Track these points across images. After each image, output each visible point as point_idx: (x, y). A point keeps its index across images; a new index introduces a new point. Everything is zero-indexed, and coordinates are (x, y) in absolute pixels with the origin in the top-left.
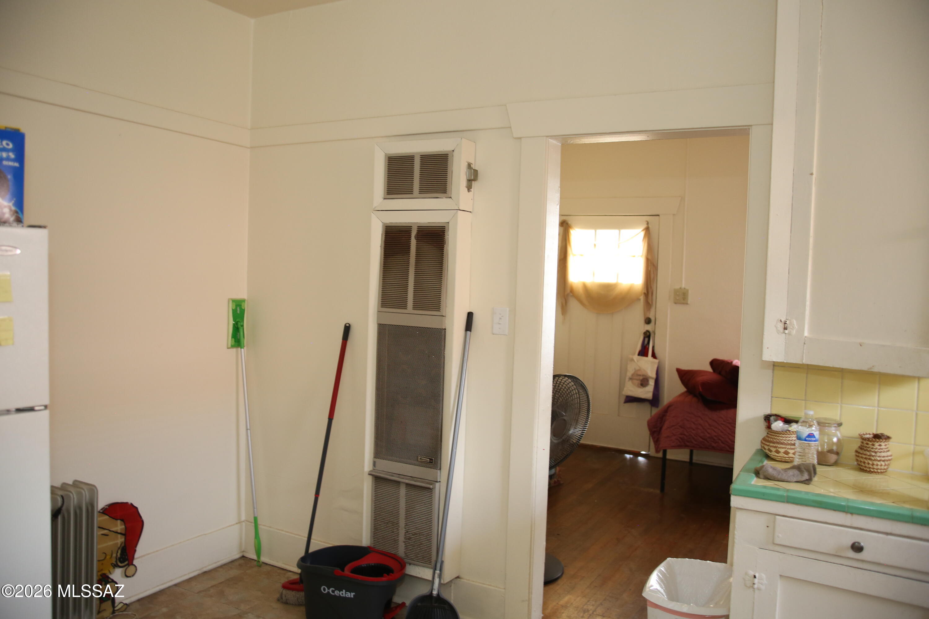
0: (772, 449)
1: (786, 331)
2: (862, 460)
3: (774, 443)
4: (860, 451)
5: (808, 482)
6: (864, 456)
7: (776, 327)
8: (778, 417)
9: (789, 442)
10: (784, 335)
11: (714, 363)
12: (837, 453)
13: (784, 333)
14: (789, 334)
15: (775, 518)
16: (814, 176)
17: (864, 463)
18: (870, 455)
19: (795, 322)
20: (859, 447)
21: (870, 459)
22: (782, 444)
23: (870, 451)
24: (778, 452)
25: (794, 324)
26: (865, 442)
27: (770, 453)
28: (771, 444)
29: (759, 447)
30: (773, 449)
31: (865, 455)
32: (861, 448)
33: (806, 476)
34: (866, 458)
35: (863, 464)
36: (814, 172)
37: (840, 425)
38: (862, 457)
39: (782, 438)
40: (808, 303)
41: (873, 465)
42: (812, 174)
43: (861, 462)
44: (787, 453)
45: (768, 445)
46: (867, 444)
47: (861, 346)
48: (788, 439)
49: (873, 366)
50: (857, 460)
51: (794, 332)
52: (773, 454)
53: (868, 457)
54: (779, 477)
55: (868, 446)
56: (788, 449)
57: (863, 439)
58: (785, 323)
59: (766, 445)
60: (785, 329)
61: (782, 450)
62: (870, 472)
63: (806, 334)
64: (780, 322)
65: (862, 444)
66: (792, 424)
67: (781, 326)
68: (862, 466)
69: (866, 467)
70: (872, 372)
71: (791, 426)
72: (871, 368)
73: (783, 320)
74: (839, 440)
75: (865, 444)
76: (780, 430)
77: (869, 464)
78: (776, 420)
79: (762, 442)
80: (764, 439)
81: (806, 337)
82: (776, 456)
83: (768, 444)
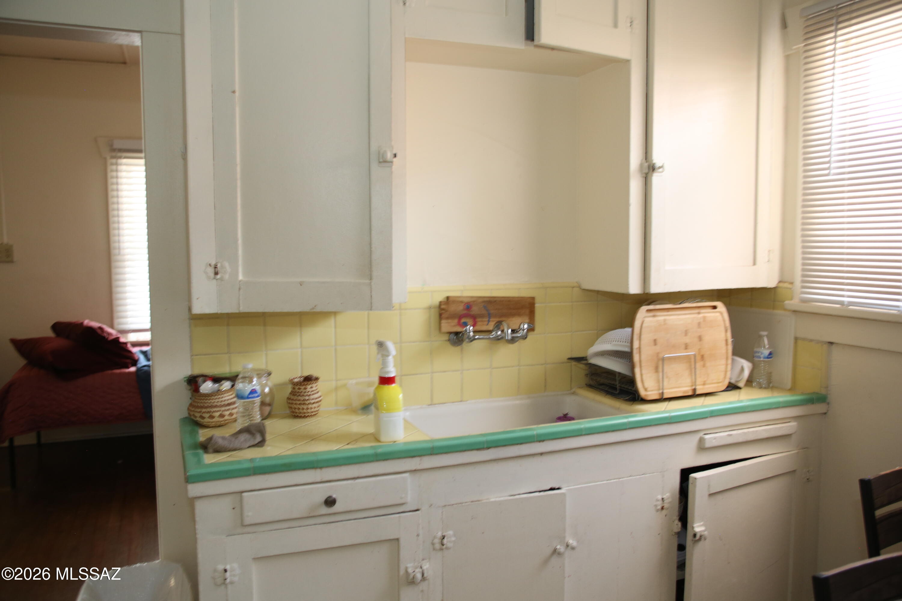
0: (204, 415)
1: (218, 277)
2: (295, 406)
3: (206, 407)
4: (292, 397)
5: (261, 444)
6: (299, 402)
7: (206, 273)
8: (206, 377)
9: (223, 403)
10: (215, 281)
11: (58, 328)
12: (270, 405)
13: (214, 278)
14: (222, 279)
15: (241, 497)
16: (237, 94)
17: (299, 409)
18: (304, 400)
19: (227, 264)
20: (290, 393)
21: (304, 404)
22: (216, 406)
23: (303, 395)
24: (212, 417)
25: (226, 267)
26: (297, 387)
27: (202, 421)
28: (204, 410)
29: (186, 414)
30: (207, 415)
31: (299, 400)
32: (293, 393)
33: (258, 439)
34: (300, 404)
35: (297, 411)
36: (237, 88)
37: (269, 374)
38: (296, 404)
39: (215, 401)
40: (240, 242)
41: (308, 409)
42: (234, 92)
43: (295, 409)
44: (222, 416)
45: (200, 412)
46: (299, 389)
47: (301, 285)
48: (221, 400)
49: (315, 306)
50: (291, 408)
51: (227, 277)
52: (207, 420)
53: (303, 402)
54: (231, 446)
55: (300, 391)
56: (223, 411)
57: (295, 384)
58: (215, 268)
59: (197, 412)
60: (216, 273)
61: (217, 414)
62: (305, 417)
63: (241, 277)
64: (209, 266)
65: (293, 390)
66: (223, 382)
67: (211, 271)
68: (296, 413)
69: (300, 413)
70: (314, 312)
71: (221, 385)
72: (313, 308)
73: (213, 263)
74: (271, 390)
75: (297, 390)
76: (210, 392)
77: (303, 409)
78: (204, 381)
79: (188, 409)
80: (191, 405)
81: (240, 281)
82: (209, 422)
83: (199, 410)
